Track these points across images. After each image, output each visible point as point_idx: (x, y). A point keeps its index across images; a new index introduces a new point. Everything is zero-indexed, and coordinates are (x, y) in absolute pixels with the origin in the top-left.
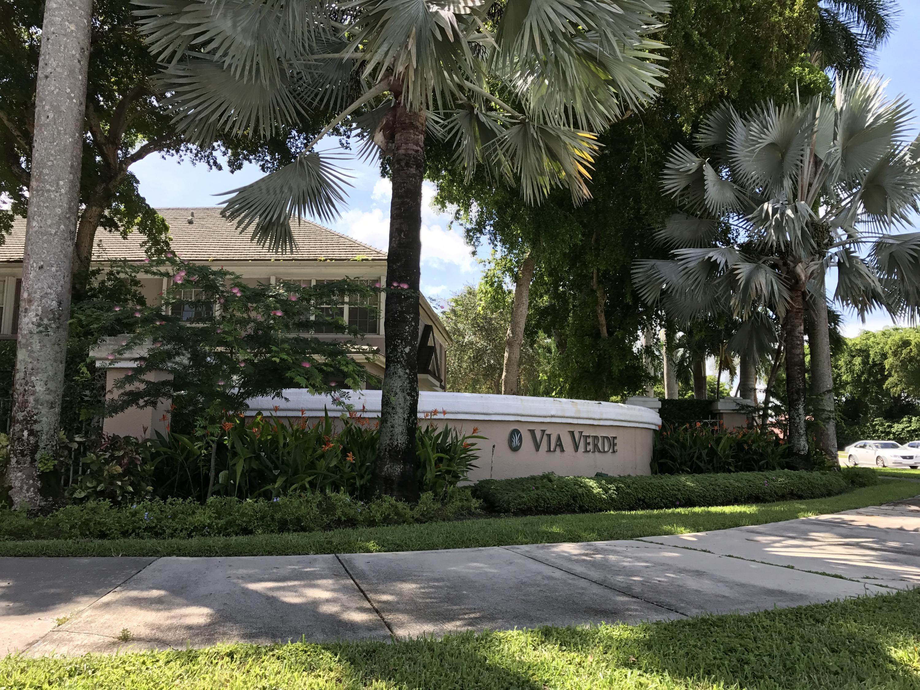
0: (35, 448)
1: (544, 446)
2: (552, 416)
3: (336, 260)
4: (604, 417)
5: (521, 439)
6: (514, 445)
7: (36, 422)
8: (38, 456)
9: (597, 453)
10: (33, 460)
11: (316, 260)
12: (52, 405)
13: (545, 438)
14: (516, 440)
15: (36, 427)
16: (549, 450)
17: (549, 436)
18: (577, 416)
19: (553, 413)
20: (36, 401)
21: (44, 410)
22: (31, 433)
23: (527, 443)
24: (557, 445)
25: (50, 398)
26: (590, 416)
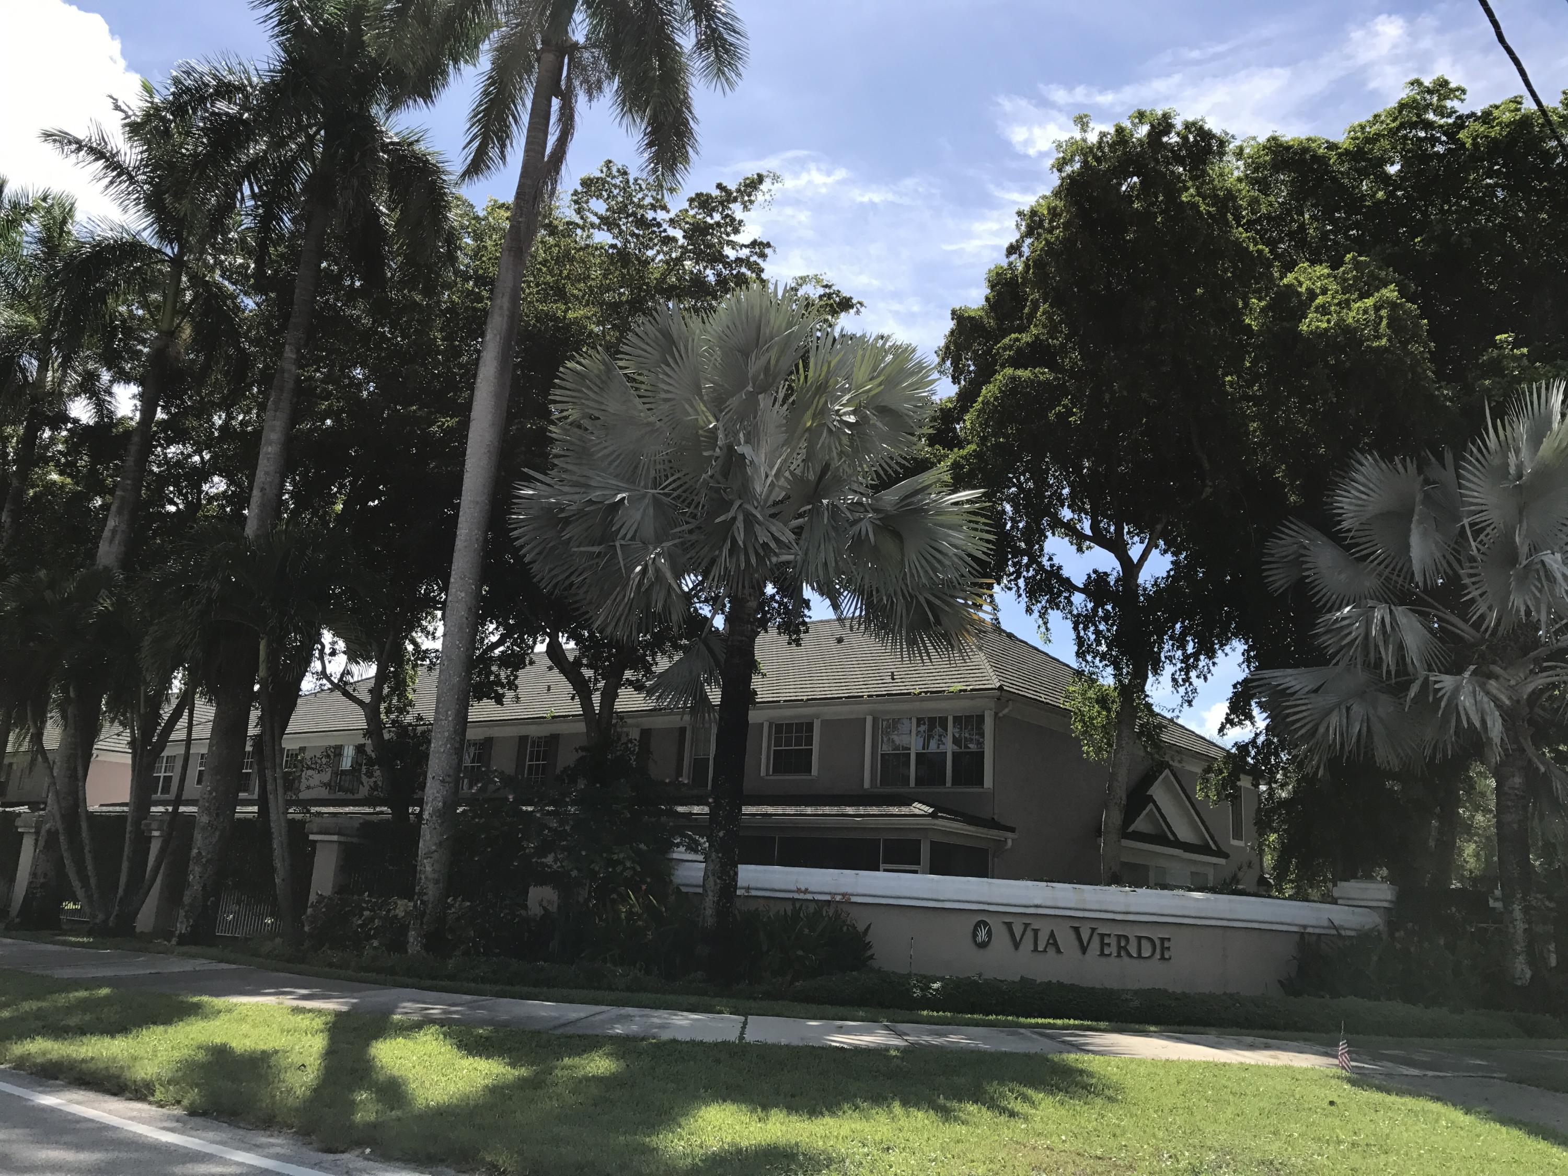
0: (423, 914)
1: (1027, 945)
2: (1037, 906)
3: (932, 692)
4: (1132, 909)
5: (989, 933)
6: (979, 939)
7: (425, 894)
8: (425, 920)
9: (1126, 959)
10: (422, 923)
11: (909, 694)
12: (437, 882)
13: (1029, 934)
14: (982, 935)
15: (425, 898)
16: (1035, 949)
17: (1036, 932)
18: (1082, 907)
19: (1037, 901)
20: (426, 878)
21: (431, 886)
22: (423, 902)
23: (1001, 939)
24: (1048, 943)
25: (436, 876)
26: (1103, 908)
